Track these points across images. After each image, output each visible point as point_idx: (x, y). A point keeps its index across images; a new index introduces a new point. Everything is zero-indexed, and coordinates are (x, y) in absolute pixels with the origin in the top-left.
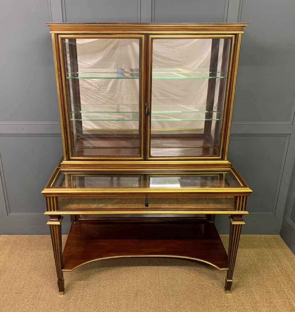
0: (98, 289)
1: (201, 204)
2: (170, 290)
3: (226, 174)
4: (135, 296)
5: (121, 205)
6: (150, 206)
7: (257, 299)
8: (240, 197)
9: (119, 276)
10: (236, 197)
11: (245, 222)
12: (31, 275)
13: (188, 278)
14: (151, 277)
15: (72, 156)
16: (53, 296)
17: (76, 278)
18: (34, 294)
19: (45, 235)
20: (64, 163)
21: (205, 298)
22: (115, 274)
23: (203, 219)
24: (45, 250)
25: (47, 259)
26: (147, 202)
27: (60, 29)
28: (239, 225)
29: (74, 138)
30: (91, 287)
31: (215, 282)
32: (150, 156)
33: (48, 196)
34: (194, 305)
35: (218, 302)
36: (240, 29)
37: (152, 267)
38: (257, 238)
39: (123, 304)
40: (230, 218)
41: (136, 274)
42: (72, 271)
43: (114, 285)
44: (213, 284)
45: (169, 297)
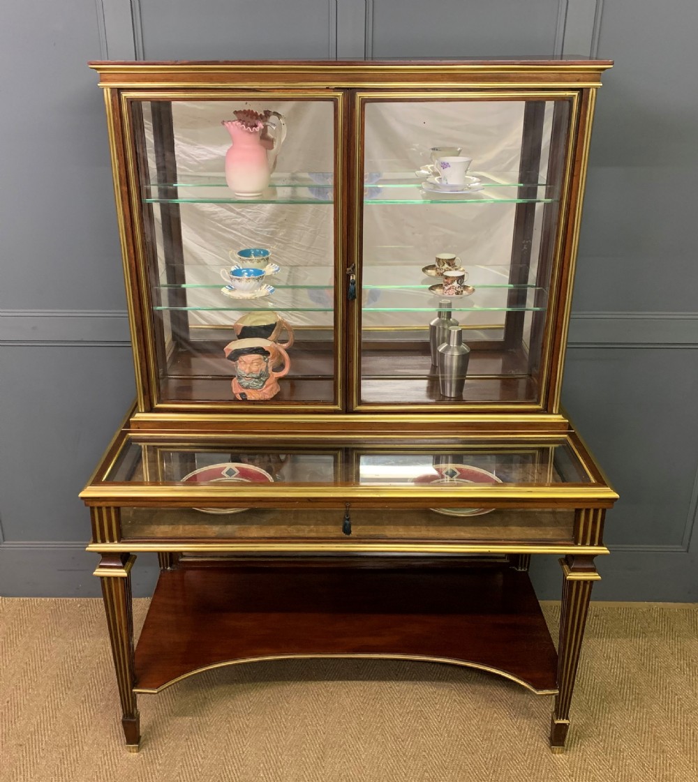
0: (226, 738)
1: (488, 527)
2: (409, 744)
3: (555, 448)
4: (318, 758)
5: (283, 527)
7: (631, 768)
8: (588, 511)
9: (280, 705)
10: (578, 511)
11: (599, 575)
12: (56, 702)
13: (457, 712)
14: (362, 709)
15: (159, 402)
16: (110, 753)
17: (172, 710)
18: (64, 749)
19: (94, 599)
20: (139, 418)
21: (499, 764)
22: (271, 701)
23: (498, 561)
24: (92, 636)
25: (97, 661)
26: (346, 522)
27: (124, 77)
28: (585, 582)
29: (167, 353)
30: (207, 732)
31: (525, 723)
32: (360, 403)
33: (97, 504)
36: (593, 75)
37: (365, 682)
38: (640, 610)
39: (287, 776)
40: (562, 564)
41: (325, 701)
42: (158, 692)
43: (266, 729)
44: (519, 729)
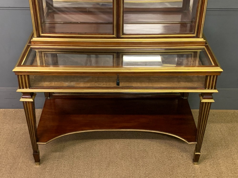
0: (72, 160)
1: (172, 82)
2: (140, 162)
3: (200, 52)
4: (107, 166)
5: (93, 83)
6: (121, 85)
7: (223, 170)
8: (210, 76)
9: (93, 148)
10: (207, 76)
11: (214, 100)
12: (7, 147)
13: (159, 150)
14: (123, 149)
15: (42, 33)
16: (29, 166)
17: (52, 150)
18: (11, 165)
19: (19, 109)
20: (34, 40)
21: (174, 168)
22: (89, 147)
24: (20, 123)
25: (22, 132)
26: (118, 81)
28: (208, 103)
29: (44, 12)
30: (65, 158)
31: (184, 154)
32: (123, 34)
33: (20, 74)
34: (163, 175)
35: (185, 172)
38: (231, 113)
39: (95, 173)
40: (200, 96)
41: (109, 146)
42: (46, 144)
43: (87, 156)
44: (182, 156)
45: (139, 167)
